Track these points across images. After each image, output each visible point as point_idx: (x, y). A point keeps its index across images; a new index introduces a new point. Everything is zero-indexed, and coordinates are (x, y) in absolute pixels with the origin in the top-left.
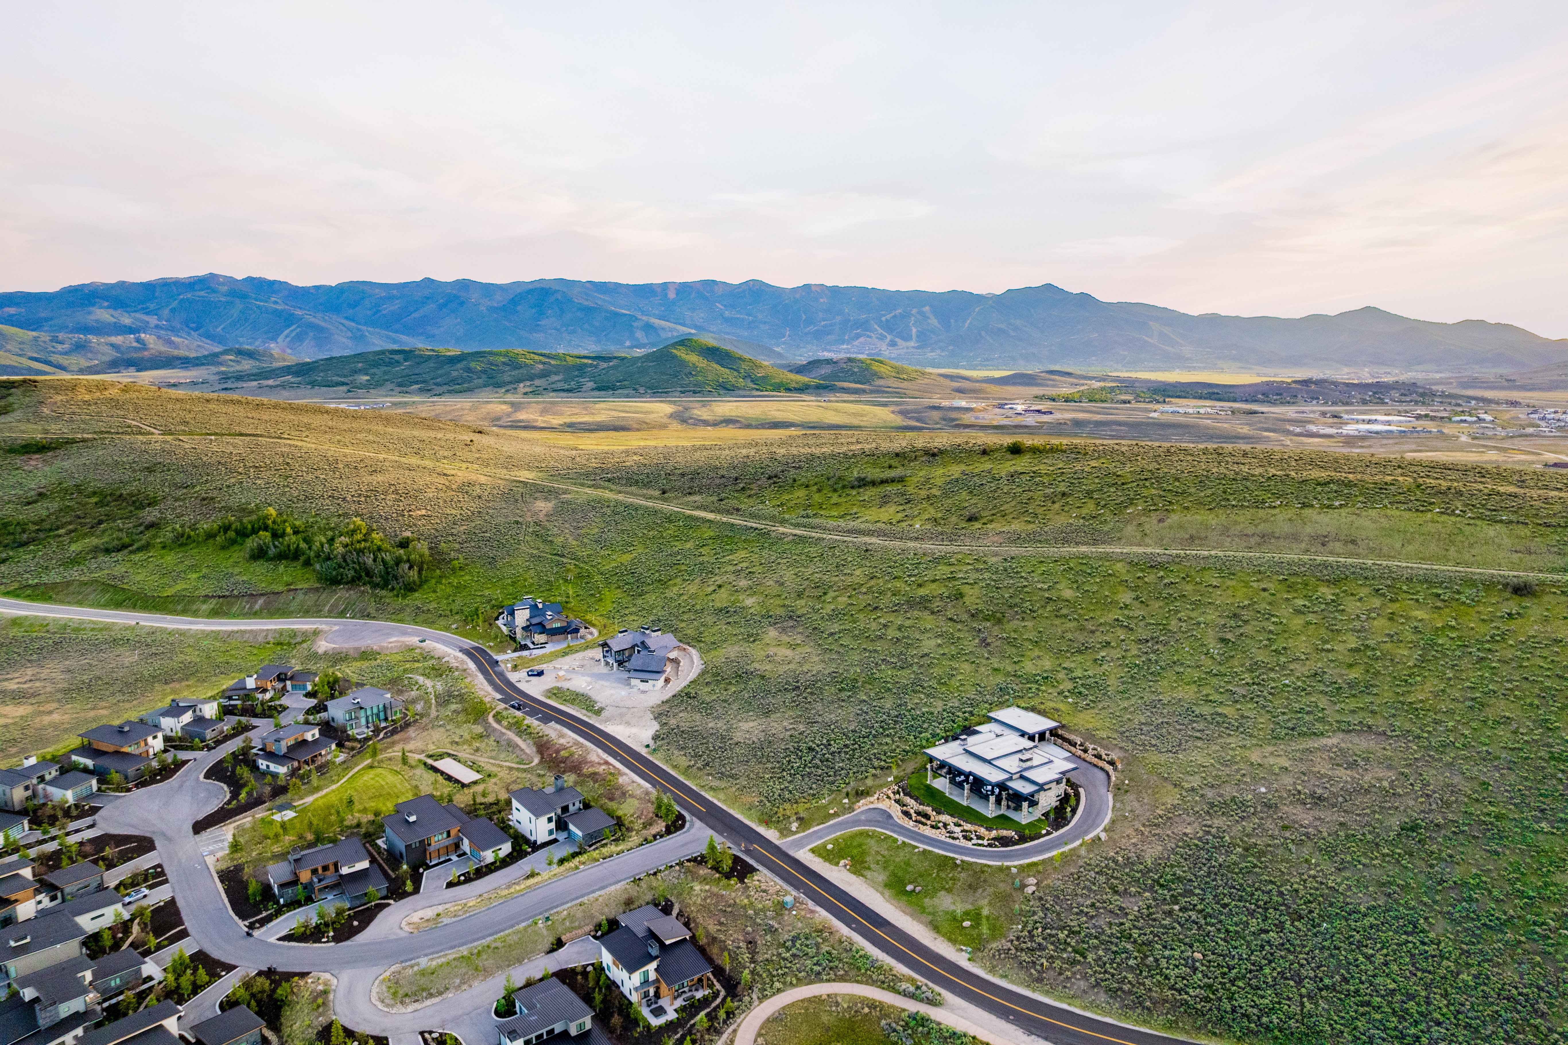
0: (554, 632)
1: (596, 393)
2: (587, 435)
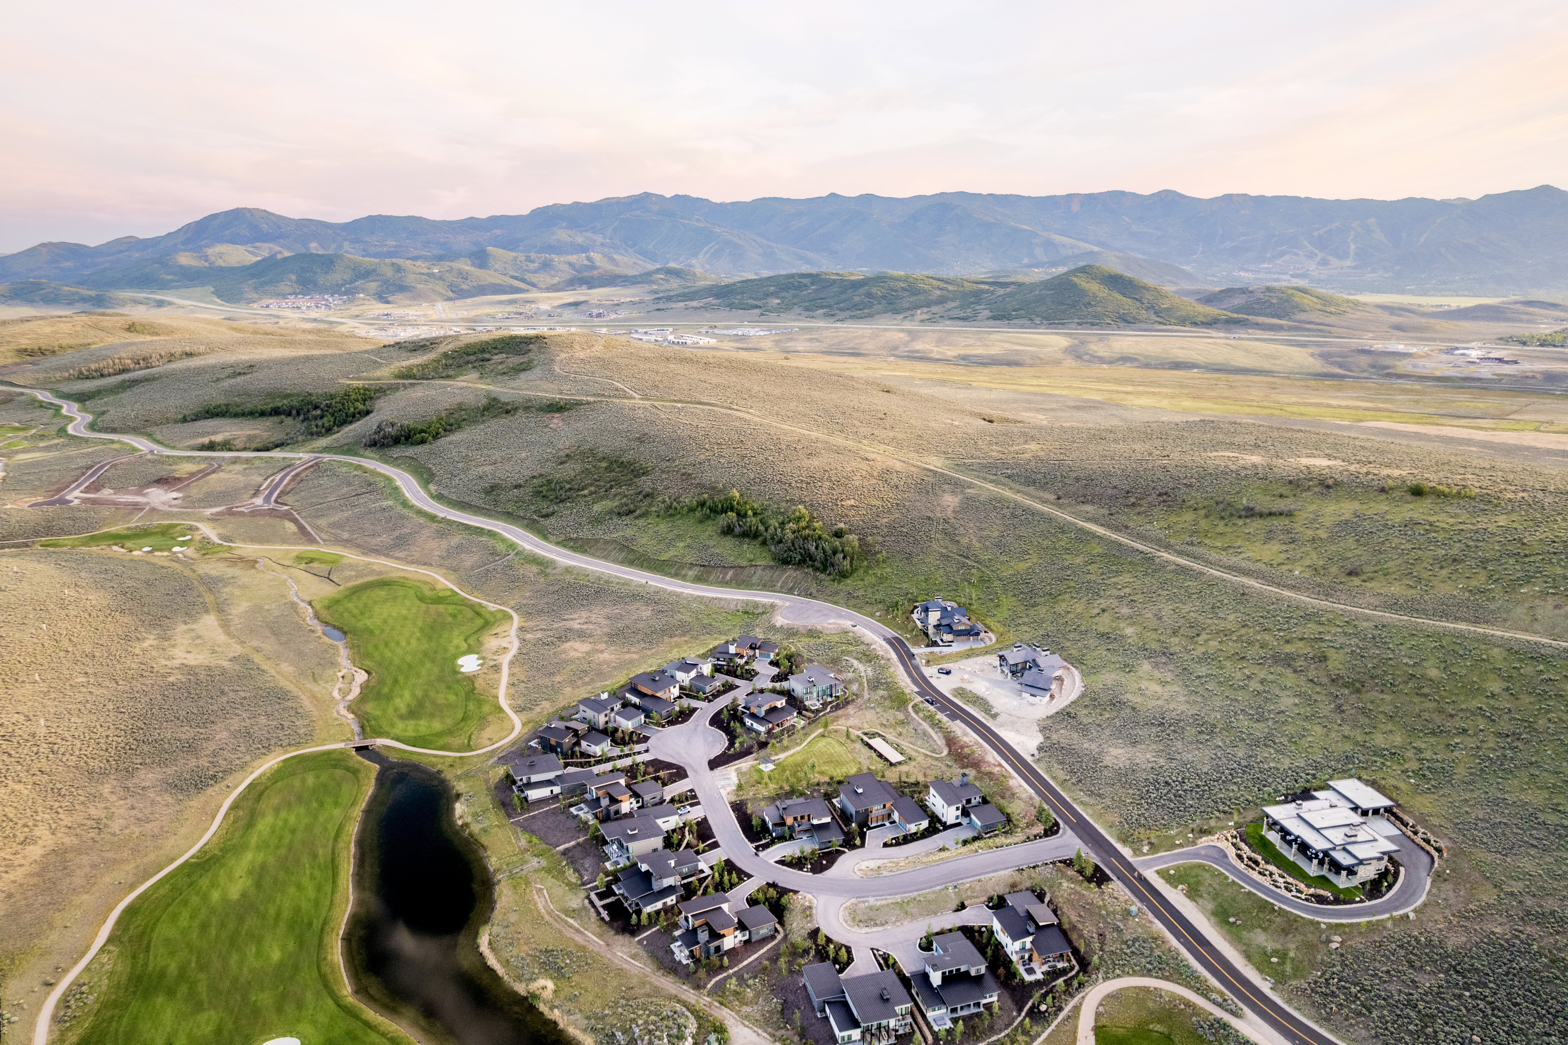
0: (959, 634)
1: (992, 322)
2: (980, 369)
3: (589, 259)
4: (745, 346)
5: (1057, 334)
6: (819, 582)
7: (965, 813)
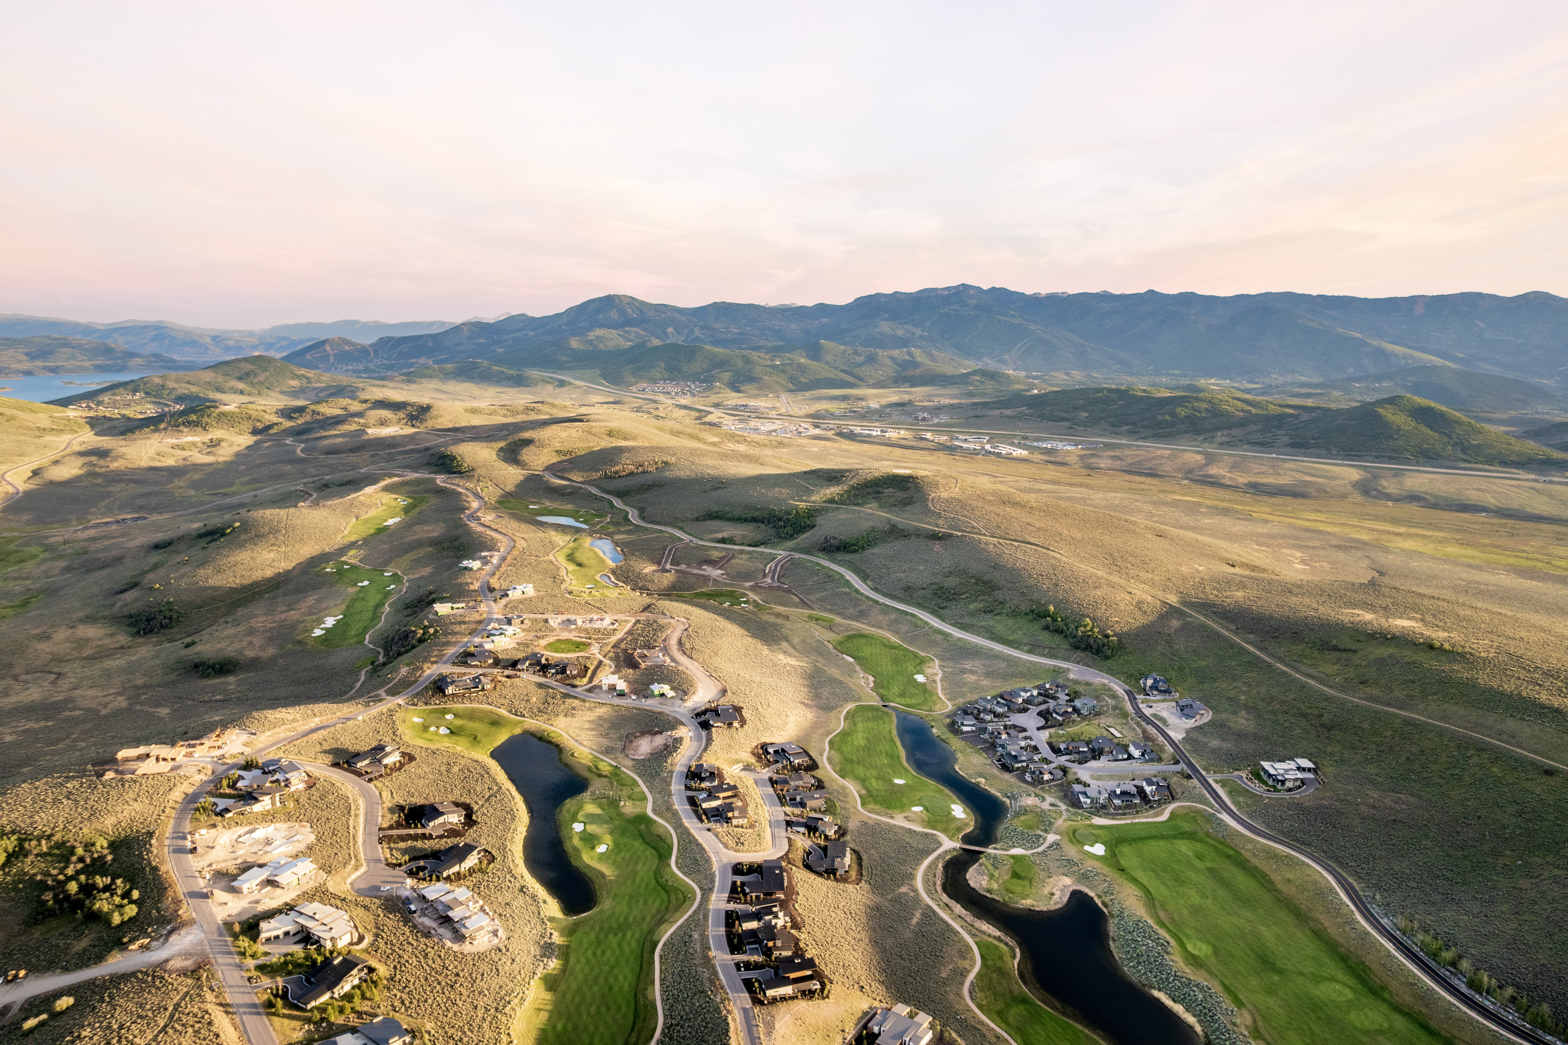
0: (1161, 691)
1: (1289, 450)
2: (1265, 498)
3: (909, 353)
4: (1053, 459)
5: (1352, 466)
6: (1094, 660)
7: (1143, 755)
